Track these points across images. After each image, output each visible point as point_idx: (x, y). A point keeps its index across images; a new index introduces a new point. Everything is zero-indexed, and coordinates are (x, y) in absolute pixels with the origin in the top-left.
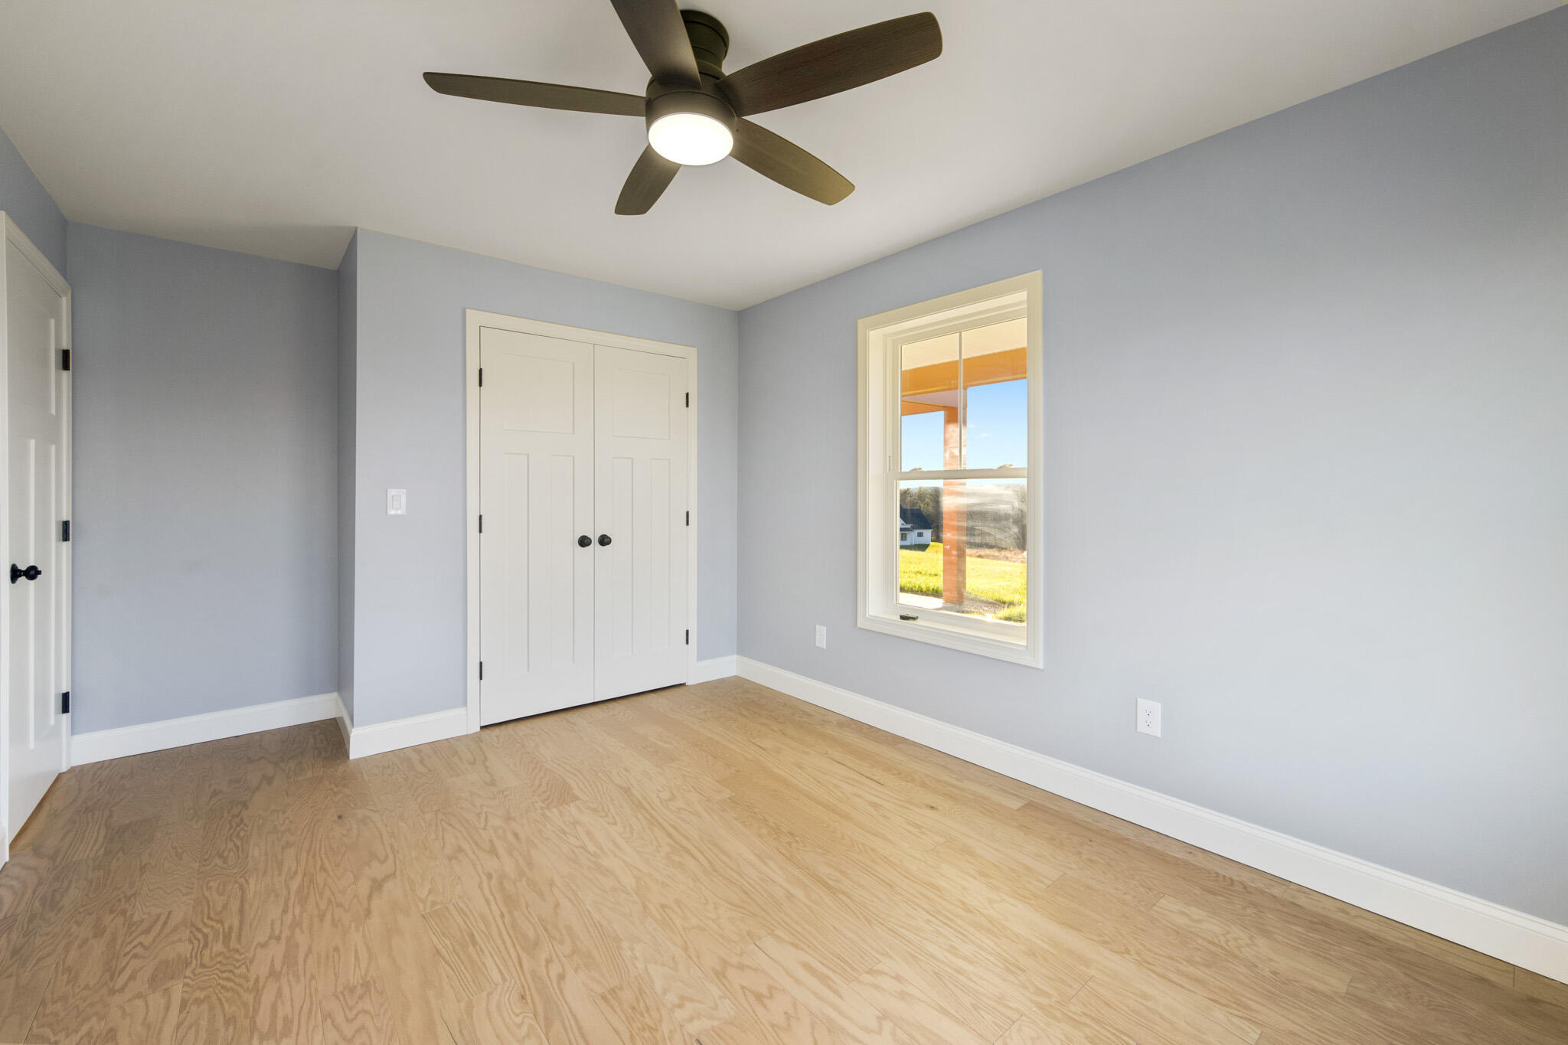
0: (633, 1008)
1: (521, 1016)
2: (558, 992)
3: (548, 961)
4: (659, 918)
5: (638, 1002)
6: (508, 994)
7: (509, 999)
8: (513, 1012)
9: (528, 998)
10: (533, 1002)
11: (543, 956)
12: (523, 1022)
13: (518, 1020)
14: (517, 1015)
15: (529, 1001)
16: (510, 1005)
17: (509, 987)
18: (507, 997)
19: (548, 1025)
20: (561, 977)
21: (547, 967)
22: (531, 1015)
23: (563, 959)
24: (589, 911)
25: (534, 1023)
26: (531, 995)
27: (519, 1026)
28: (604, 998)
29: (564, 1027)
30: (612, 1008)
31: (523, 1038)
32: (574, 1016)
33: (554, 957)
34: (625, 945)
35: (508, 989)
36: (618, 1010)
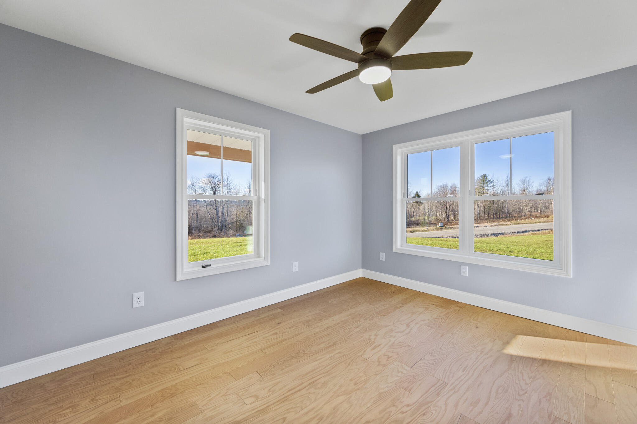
0: (409, 382)
1: (432, 411)
2: (415, 404)
3: (403, 413)
4: (363, 384)
5: (406, 382)
6: (426, 420)
7: (428, 419)
8: (432, 415)
9: (423, 413)
10: (424, 410)
11: (401, 416)
12: (434, 410)
13: (434, 412)
14: (432, 413)
15: (424, 411)
16: (430, 417)
17: (423, 421)
18: (427, 420)
19: (429, 402)
20: (408, 405)
21: (406, 412)
22: (430, 408)
23: (398, 409)
24: (367, 408)
25: (432, 406)
26: (422, 412)
27: (436, 410)
28: (409, 391)
29: (428, 397)
30: (412, 388)
31: (439, 407)
32: (422, 396)
33: (400, 411)
34: (382, 391)
35: (424, 421)
36: (412, 386)
